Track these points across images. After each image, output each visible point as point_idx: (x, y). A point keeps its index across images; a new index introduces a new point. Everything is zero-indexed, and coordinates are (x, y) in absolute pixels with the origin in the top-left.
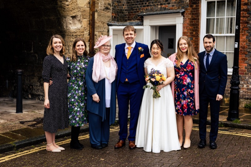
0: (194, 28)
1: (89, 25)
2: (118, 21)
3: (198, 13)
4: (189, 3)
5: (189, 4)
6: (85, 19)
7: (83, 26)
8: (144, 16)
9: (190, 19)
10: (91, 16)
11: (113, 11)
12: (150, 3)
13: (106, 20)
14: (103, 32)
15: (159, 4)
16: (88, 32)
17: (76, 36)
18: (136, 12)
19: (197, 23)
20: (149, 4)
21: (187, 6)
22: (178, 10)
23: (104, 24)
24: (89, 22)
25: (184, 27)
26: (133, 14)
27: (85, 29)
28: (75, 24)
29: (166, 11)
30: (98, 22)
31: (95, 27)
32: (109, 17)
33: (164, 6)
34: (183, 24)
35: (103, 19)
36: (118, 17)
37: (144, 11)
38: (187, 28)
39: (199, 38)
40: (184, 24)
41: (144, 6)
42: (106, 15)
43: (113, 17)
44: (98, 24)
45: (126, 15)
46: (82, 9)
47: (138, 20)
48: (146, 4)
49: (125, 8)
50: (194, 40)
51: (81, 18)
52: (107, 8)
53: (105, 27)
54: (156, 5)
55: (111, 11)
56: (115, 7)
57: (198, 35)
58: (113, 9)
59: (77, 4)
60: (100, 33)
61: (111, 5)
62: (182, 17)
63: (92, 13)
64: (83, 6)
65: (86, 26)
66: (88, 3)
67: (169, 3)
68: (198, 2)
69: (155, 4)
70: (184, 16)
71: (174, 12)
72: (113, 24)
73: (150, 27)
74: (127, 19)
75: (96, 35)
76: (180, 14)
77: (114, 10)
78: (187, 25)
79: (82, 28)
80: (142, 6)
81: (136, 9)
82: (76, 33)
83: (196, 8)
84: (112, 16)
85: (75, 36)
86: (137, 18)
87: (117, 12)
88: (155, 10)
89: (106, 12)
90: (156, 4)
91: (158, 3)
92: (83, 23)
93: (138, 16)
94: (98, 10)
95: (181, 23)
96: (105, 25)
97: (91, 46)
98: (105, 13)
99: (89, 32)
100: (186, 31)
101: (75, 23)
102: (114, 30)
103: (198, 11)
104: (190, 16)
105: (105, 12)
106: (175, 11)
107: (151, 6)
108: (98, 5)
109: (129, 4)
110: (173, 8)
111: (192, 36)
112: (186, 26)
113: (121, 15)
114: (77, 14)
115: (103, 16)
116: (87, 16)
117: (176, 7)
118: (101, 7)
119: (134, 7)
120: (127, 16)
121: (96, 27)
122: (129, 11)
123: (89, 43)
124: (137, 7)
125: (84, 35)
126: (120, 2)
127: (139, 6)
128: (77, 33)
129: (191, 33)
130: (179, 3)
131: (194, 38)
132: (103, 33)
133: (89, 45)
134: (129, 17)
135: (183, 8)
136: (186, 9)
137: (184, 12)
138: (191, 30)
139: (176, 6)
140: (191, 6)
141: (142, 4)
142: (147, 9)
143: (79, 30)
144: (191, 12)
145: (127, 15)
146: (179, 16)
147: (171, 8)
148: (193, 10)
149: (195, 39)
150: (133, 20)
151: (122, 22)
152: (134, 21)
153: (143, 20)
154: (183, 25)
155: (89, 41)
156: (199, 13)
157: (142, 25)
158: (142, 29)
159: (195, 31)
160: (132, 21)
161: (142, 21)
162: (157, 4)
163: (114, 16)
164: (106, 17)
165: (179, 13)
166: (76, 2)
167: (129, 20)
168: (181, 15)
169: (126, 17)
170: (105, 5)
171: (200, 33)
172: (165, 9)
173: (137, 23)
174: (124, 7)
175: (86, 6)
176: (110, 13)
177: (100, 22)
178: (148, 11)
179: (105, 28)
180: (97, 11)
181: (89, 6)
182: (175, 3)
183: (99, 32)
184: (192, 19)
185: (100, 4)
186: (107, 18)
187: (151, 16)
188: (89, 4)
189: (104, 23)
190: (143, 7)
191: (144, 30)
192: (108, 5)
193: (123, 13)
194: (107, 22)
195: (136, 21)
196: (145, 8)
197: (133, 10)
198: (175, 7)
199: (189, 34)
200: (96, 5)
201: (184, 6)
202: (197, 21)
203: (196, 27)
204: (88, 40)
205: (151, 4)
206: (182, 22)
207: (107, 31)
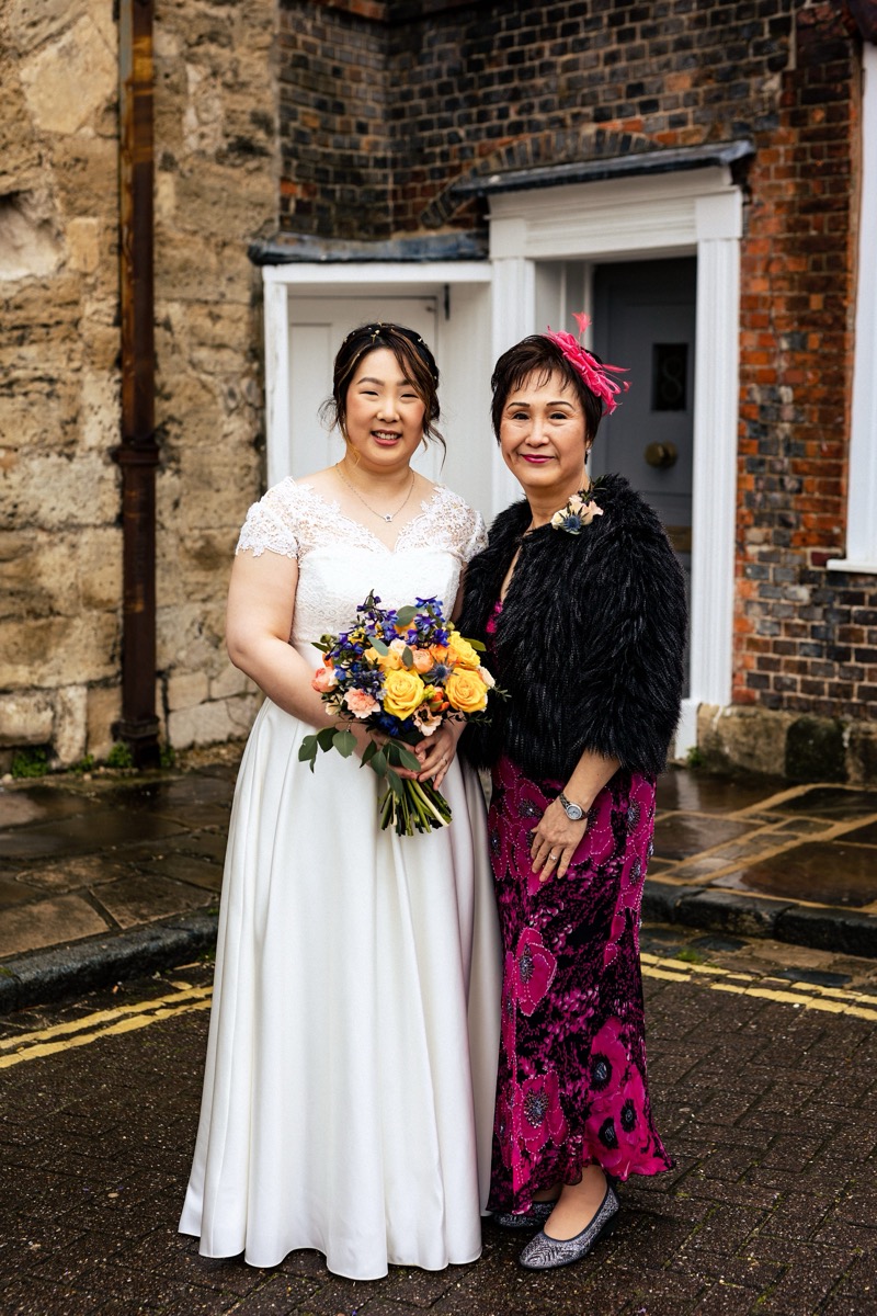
0: (817, 266)
1: (114, 259)
2: (324, 232)
3: (839, 165)
4: (783, 98)
5: (783, 104)
6: (84, 212)
7: (73, 264)
8: (492, 198)
9: (789, 207)
10: (127, 199)
11: (287, 165)
12: (529, 109)
13: (241, 227)
14: (217, 303)
15: (589, 110)
16: (113, 301)
17: (23, 327)
18: (441, 173)
19: (838, 234)
20: (524, 118)
21: (768, 118)
22: (709, 150)
23: (228, 252)
24: (112, 238)
25: (747, 266)
26: (423, 189)
27: (90, 280)
28: (17, 249)
29: (633, 159)
30: (179, 236)
31: (158, 268)
32: (262, 205)
33: (616, 124)
34: (746, 243)
35: (213, 220)
36: (327, 203)
37: (494, 163)
38: (767, 270)
39: (848, 335)
40: (752, 241)
41: (494, 133)
42: (243, 191)
43: (292, 205)
44: (186, 253)
45: (382, 195)
46: (59, 146)
47: (455, 223)
48: (503, 114)
49: (374, 146)
50: (814, 352)
51: (54, 208)
52: (245, 148)
53: (232, 269)
54: (569, 121)
55: (277, 165)
56: (301, 137)
57: (839, 313)
58: (288, 153)
59: (22, 115)
60: (196, 308)
61: (277, 124)
62: (738, 198)
63: (135, 173)
64: (67, 126)
65: (94, 260)
66: (107, 110)
67: (649, 107)
68: (839, 88)
69: (559, 113)
70: (747, 190)
71: (681, 159)
72: (287, 250)
73: (530, 269)
74: (390, 219)
75: (167, 326)
76: (718, 176)
77: (295, 163)
78: (765, 250)
79: (65, 275)
80: (478, 130)
81: (445, 156)
82: (18, 307)
83: (829, 130)
84: (285, 202)
85: (15, 328)
86: (450, 211)
87: (317, 171)
88: (562, 156)
89: (236, 173)
90: (565, 114)
91: (584, 105)
92: (68, 241)
93: (457, 196)
94: (177, 156)
95: (728, 240)
96: (231, 259)
97: (130, 395)
98: (229, 178)
99: (119, 305)
100: (760, 287)
101: (18, 242)
102: (296, 294)
103: (838, 148)
104: (789, 190)
105: (230, 171)
106: (685, 154)
107: (534, 127)
108: (179, 121)
109: (398, 123)
110: (675, 137)
111: (803, 321)
112: (761, 254)
113: (349, 196)
114: (27, 180)
115: (214, 197)
116: (100, 198)
117: (697, 132)
118: (202, 136)
119: (432, 142)
120: (391, 203)
121: (167, 272)
122: (399, 169)
123: (118, 376)
124: (451, 142)
125: (85, 324)
126: (339, 109)
127: (462, 133)
128: (30, 307)
129: (795, 304)
130: (718, 98)
131: (814, 339)
132: (216, 310)
133: (117, 388)
134: (399, 210)
135: (742, 131)
136: (764, 141)
137: (748, 159)
138: (792, 280)
139: (696, 122)
140: (797, 119)
141: (483, 117)
142: (510, 152)
143: (45, 287)
144: (795, 159)
145: (389, 196)
146: (714, 188)
147: (662, 138)
148: (807, 145)
149: (824, 342)
150: (431, 227)
151: (352, 238)
152: (433, 234)
153: (486, 225)
154: (743, 249)
155: (119, 363)
156: (849, 163)
157: (482, 256)
158: (482, 287)
159: (823, 290)
160: (423, 234)
161: (483, 234)
162: (576, 117)
163: (299, 203)
164: (236, 205)
165: (712, 169)
166: (13, 97)
167: (400, 226)
168: (727, 178)
169: (385, 210)
170: (230, 129)
171: (854, 302)
172: (625, 145)
173: (452, 242)
174: (365, 140)
175: (89, 131)
176: (264, 179)
177: (198, 239)
178: (518, 165)
179: (230, 280)
180: (169, 163)
181: (110, 129)
182: (691, 99)
183: (188, 303)
184: (805, 209)
185: (190, 118)
186: (243, 214)
187: (533, 192)
188: (112, 116)
189: (225, 244)
190: (485, 140)
191: (497, 292)
192: (251, 127)
193: (358, 180)
194: (249, 241)
195: (447, 231)
196: (498, 141)
197: (424, 162)
198: (690, 127)
199: (783, 311)
200: (163, 123)
201: (750, 120)
202: (832, 219)
203: (829, 261)
204: (112, 356)
205: (539, 116)
206: (737, 232)
207: (246, 297)
